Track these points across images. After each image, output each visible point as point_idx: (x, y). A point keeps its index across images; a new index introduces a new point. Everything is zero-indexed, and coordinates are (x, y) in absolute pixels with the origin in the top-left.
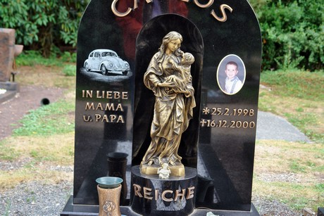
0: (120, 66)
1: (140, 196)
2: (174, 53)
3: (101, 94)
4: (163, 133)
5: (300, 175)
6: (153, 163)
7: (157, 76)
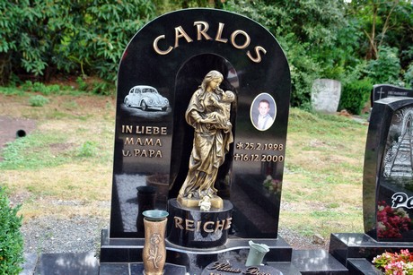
0: (159, 102)
1: (181, 228)
2: (214, 91)
3: (140, 129)
4: (203, 167)
5: (293, 204)
6: (193, 196)
7: (199, 112)
